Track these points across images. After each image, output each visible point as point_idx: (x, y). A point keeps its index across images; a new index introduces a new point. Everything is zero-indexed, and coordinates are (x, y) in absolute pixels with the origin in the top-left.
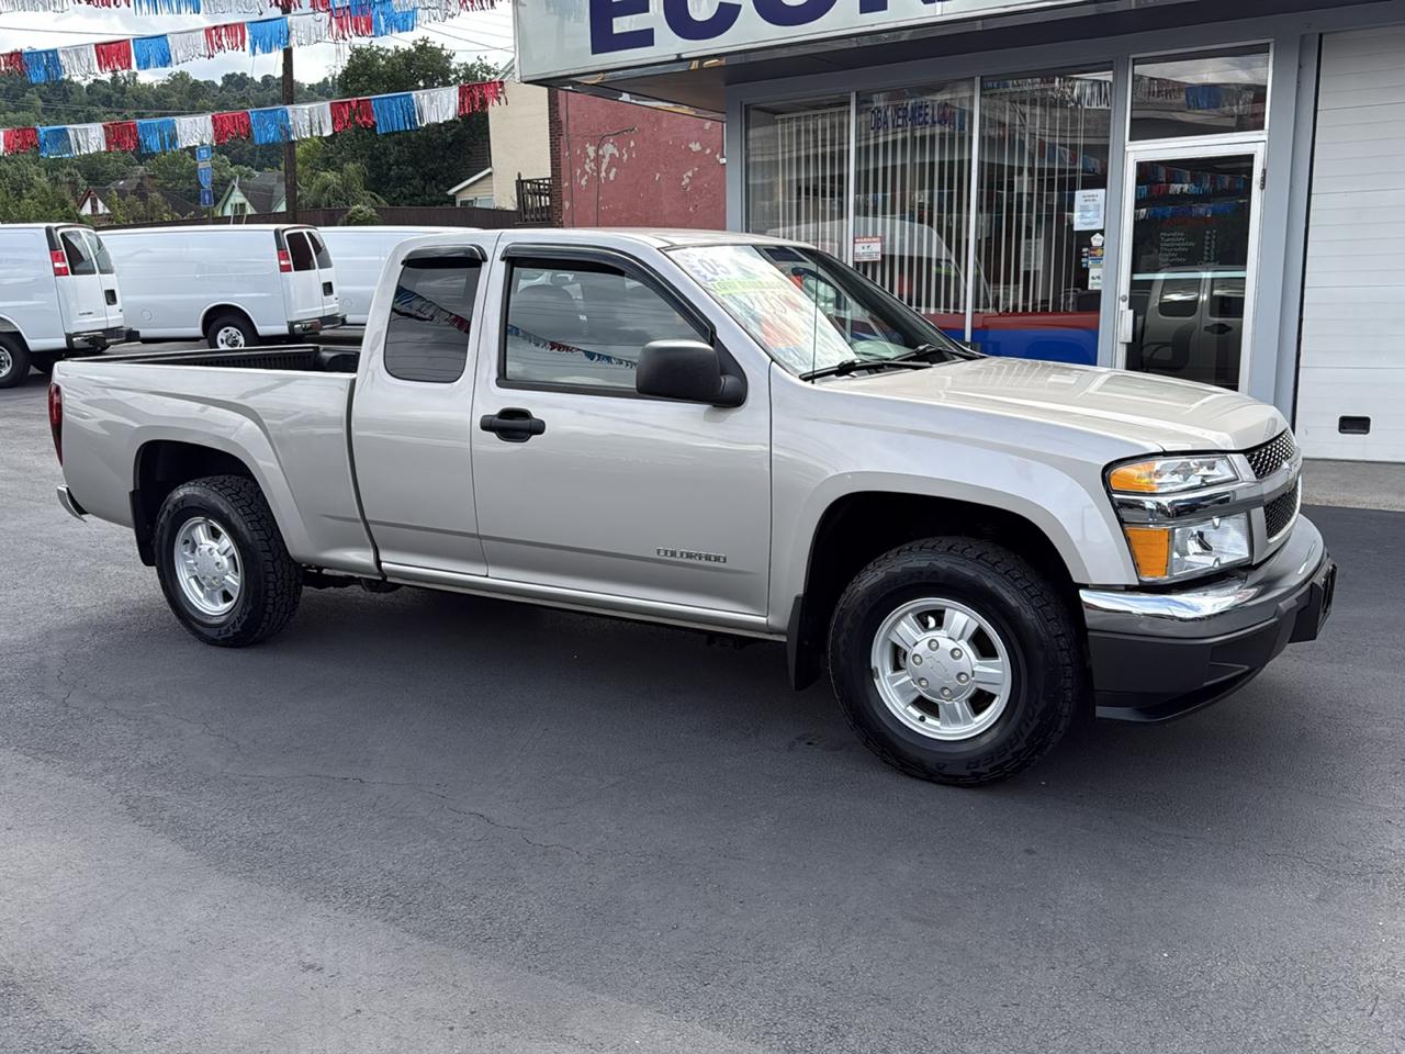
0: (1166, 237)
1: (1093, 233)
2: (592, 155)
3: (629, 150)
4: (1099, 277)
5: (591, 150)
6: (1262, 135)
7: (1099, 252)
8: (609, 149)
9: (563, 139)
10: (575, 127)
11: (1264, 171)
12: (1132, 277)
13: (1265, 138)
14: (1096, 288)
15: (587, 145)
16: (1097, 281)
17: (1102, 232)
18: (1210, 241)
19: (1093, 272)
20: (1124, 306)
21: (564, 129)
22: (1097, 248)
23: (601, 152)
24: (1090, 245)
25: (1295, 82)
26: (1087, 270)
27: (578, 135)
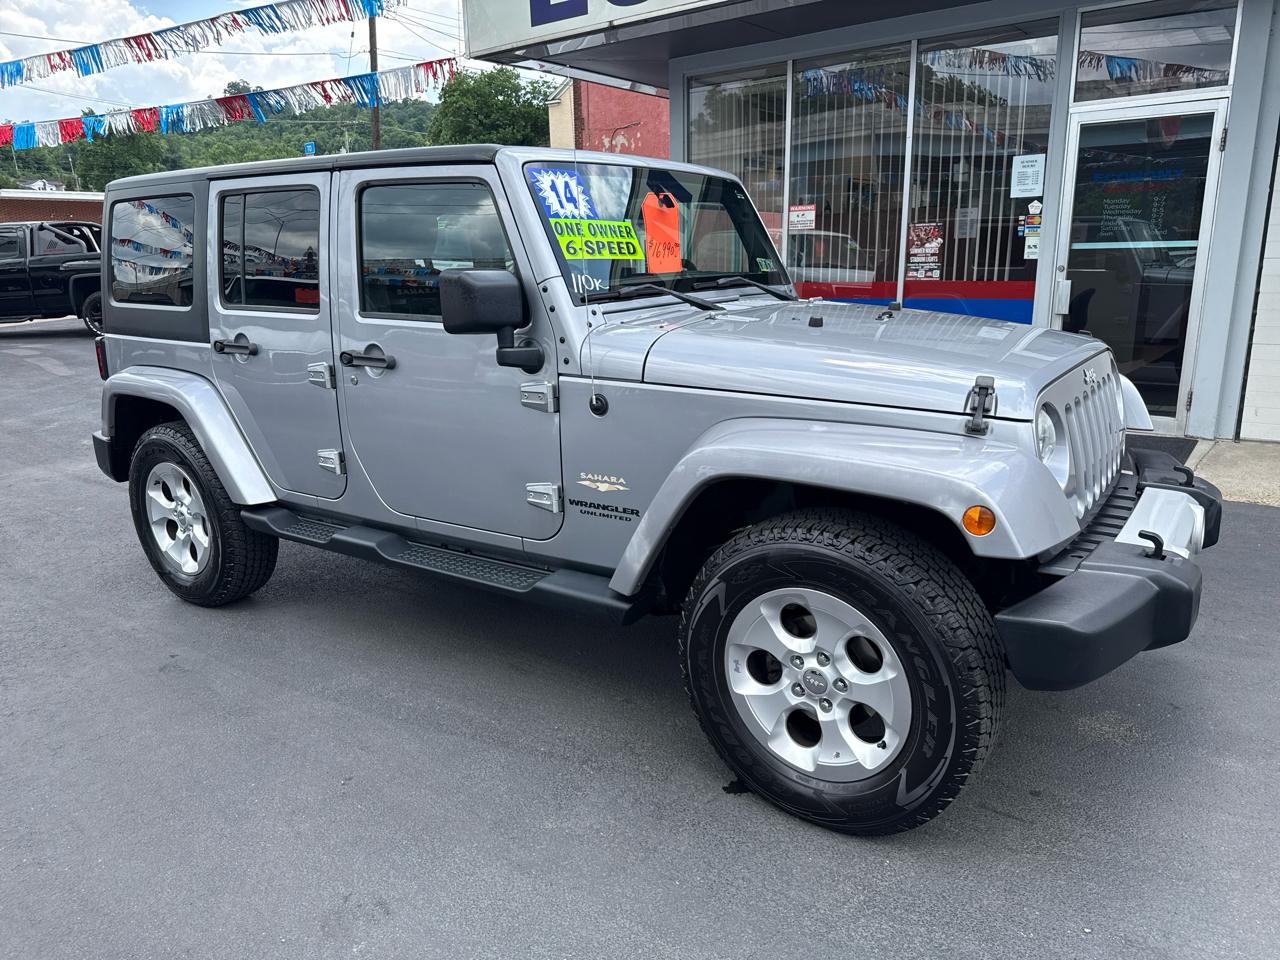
0: (1109, 205)
1: (1031, 200)
2: (607, 145)
3: (637, 140)
4: (1035, 246)
5: (606, 141)
6: (1226, 91)
7: (1036, 220)
8: (620, 140)
9: (585, 133)
10: (595, 122)
11: (1225, 131)
12: (1070, 246)
13: (1228, 93)
14: (1032, 257)
15: (604, 137)
16: (1034, 250)
17: (1040, 199)
18: (1158, 208)
19: (1029, 241)
20: (1061, 277)
21: (586, 124)
22: (1034, 216)
23: (614, 143)
24: (1026, 213)
25: (1268, 30)
26: (1023, 239)
27: (596, 129)
